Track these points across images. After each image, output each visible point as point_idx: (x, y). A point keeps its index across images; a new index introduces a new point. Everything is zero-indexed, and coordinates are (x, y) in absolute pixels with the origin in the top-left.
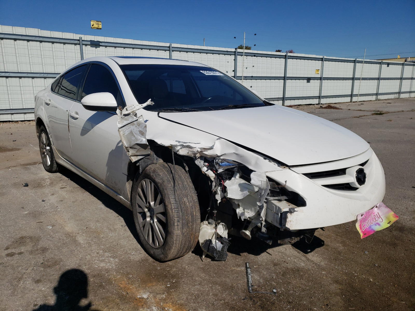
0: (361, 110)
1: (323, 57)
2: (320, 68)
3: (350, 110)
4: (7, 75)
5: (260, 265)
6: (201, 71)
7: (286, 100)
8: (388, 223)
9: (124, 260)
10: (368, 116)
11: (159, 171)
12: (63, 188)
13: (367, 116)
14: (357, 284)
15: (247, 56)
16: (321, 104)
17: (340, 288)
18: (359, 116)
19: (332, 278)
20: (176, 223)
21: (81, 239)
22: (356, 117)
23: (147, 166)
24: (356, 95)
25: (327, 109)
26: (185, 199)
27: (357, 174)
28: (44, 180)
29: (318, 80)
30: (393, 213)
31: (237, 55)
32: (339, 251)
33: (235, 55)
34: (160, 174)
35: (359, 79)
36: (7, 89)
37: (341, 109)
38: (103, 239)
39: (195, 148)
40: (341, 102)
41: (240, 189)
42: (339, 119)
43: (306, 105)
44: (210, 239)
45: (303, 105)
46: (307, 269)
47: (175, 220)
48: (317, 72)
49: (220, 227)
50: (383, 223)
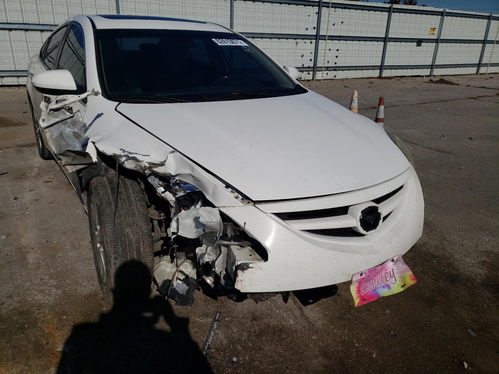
0: (484, 87)
1: (444, 10)
2: (437, 27)
3: (469, 86)
4: (26, 27)
5: (235, 318)
6: (214, 40)
7: (385, 69)
8: (402, 287)
9: (68, 292)
10: (491, 97)
11: (100, 188)
12: (48, 182)
13: (488, 96)
14: (350, 361)
15: (335, 8)
16: (434, 76)
17: (325, 363)
18: (477, 96)
19: (322, 348)
20: (113, 261)
21: (31, 258)
22: (473, 98)
23: (91, 179)
24: (486, 65)
25: (438, 83)
26: (128, 230)
27: (364, 215)
28: (31, 168)
29: (432, 42)
30: (411, 273)
31: (321, 7)
32: (351, 306)
33: (319, 6)
34: (101, 192)
35: (492, 42)
36: (27, 45)
37: (458, 85)
38: (58, 260)
39: (143, 161)
40: (462, 74)
41: (194, 225)
42: (447, 101)
43: (412, 76)
44: (169, 280)
45: (408, 76)
46: (294, 330)
47: (111, 257)
48: (432, 32)
49: (186, 265)
50: (396, 285)
